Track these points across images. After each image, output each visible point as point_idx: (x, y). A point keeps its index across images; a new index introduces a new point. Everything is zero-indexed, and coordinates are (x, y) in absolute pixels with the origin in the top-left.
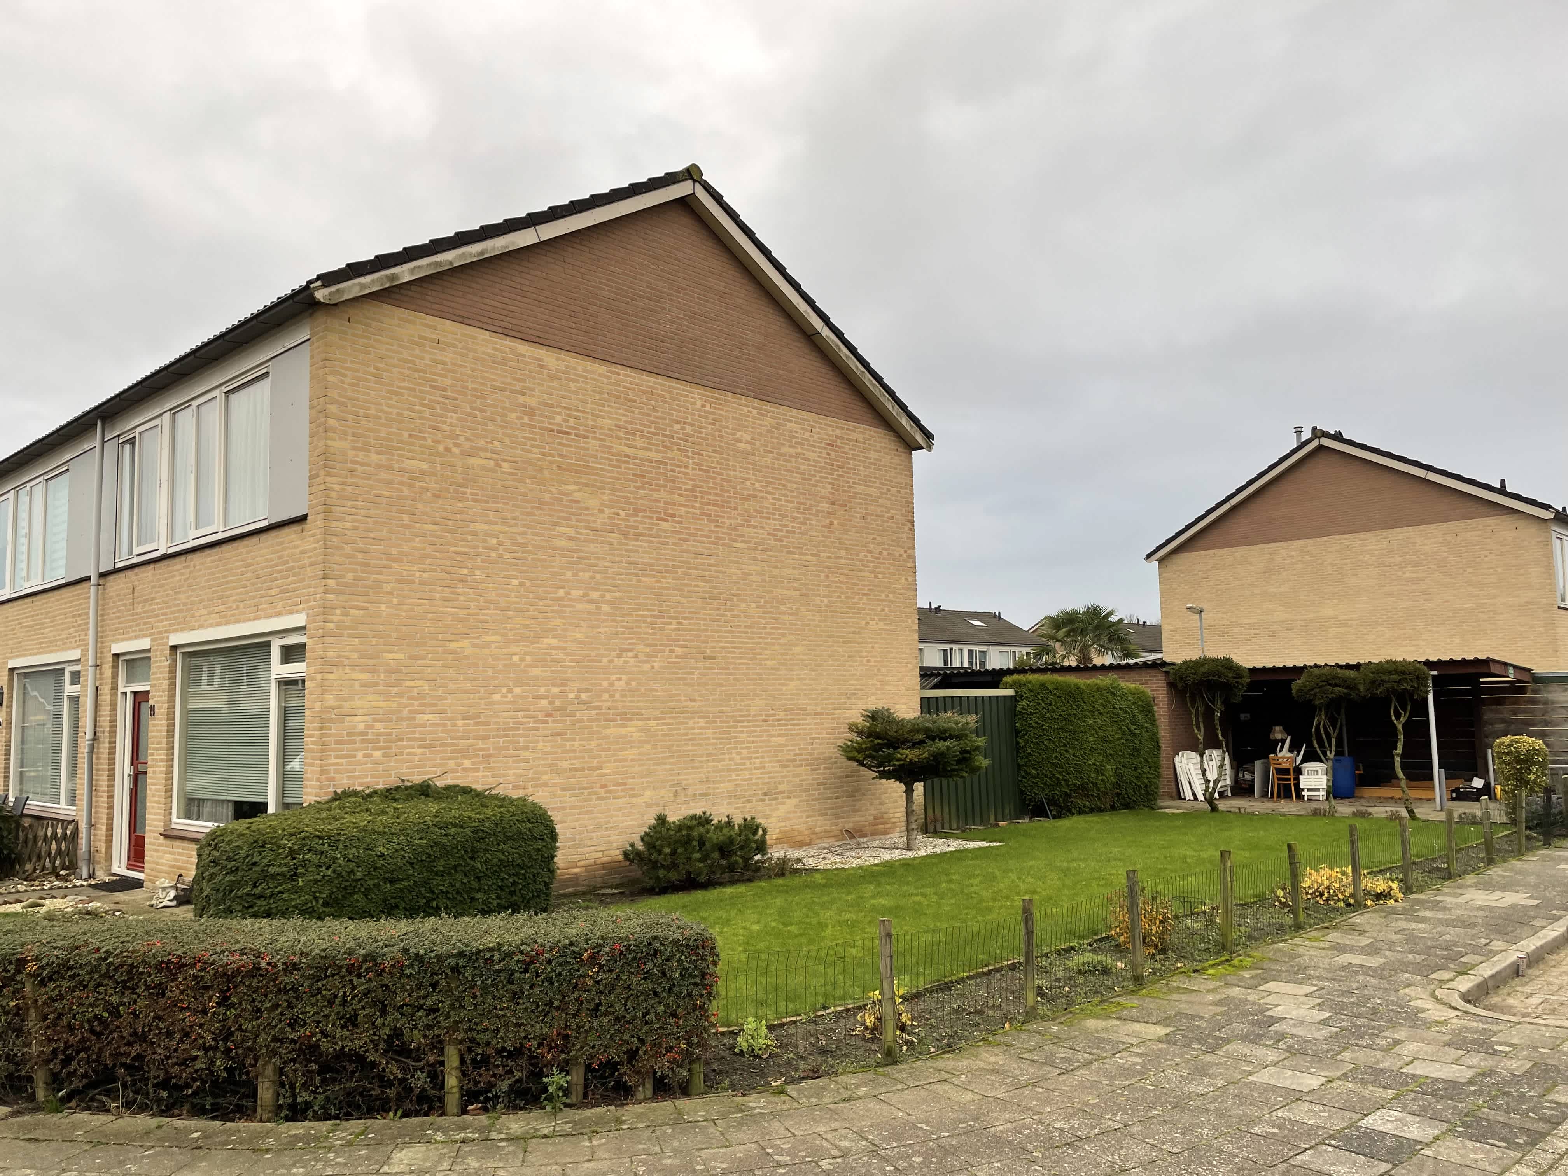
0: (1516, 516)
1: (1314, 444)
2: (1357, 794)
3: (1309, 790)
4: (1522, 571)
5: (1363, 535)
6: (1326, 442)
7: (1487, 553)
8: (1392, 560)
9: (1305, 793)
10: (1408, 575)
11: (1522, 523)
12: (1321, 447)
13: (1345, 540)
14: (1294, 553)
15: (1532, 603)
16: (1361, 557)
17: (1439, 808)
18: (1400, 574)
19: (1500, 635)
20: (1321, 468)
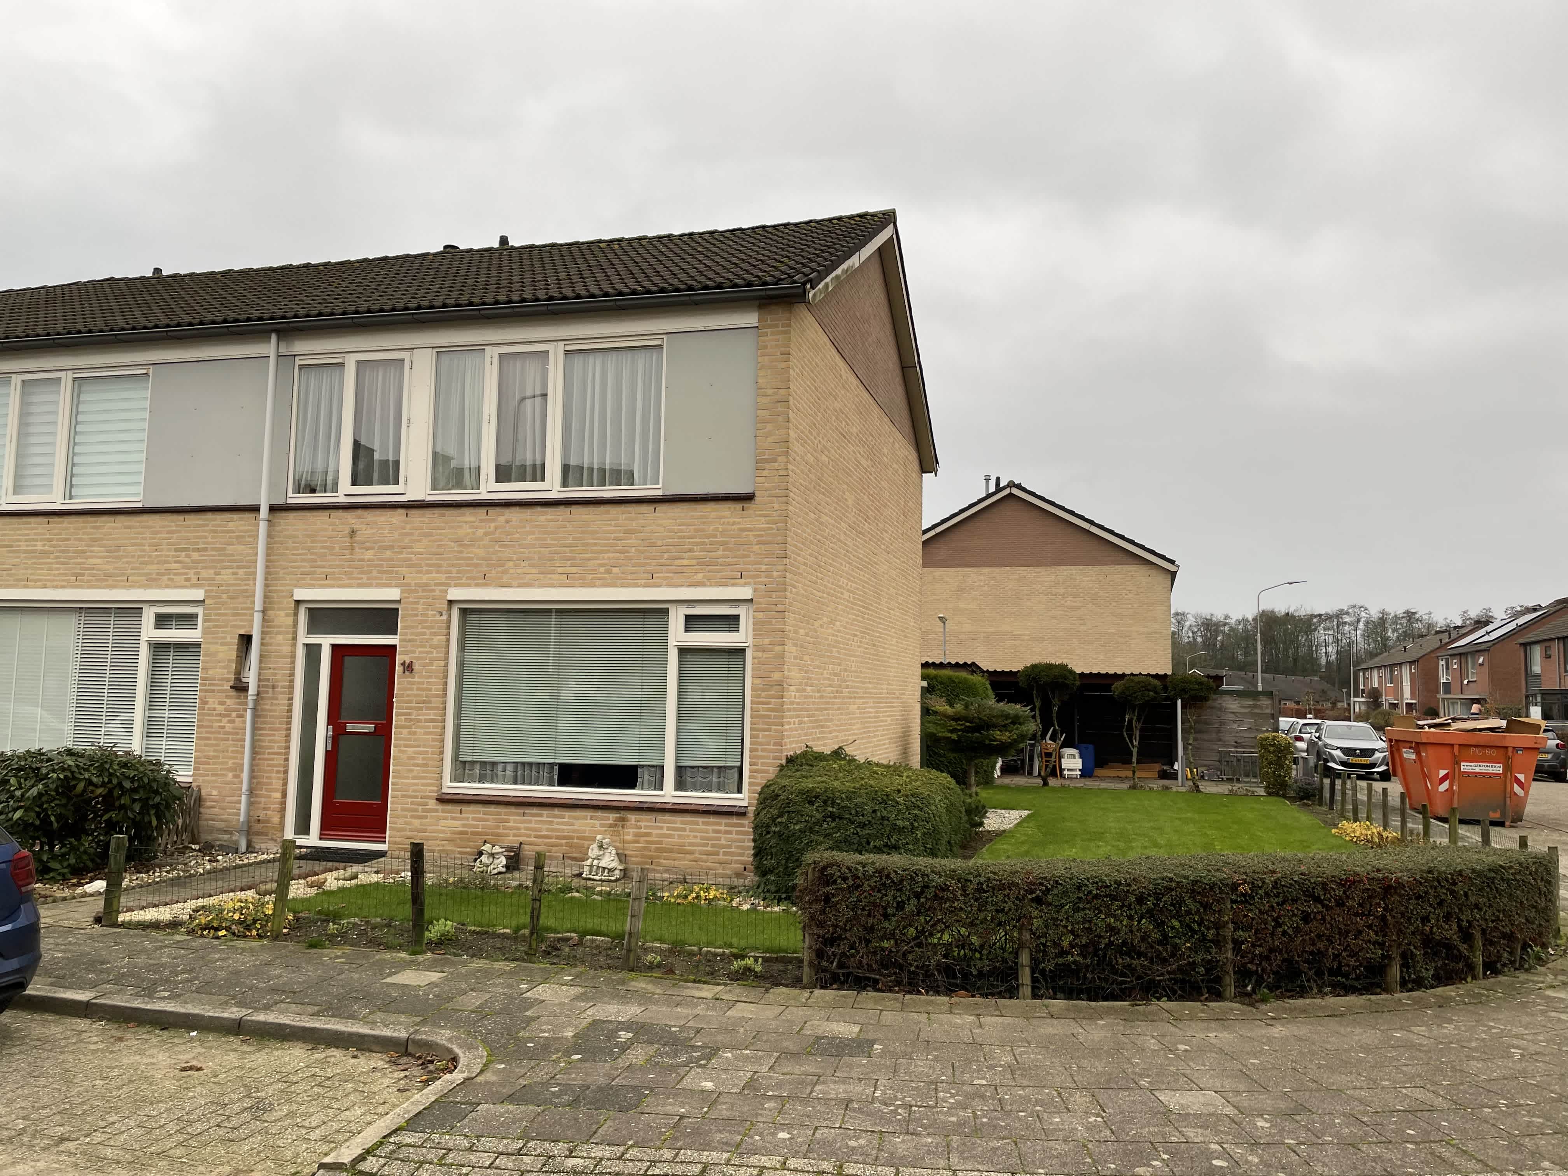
0: (1149, 567)
1: (1006, 492)
2: (1095, 774)
3: (1068, 770)
4: (1151, 608)
5: (1038, 569)
6: (1015, 491)
7: (1127, 592)
8: (1058, 591)
9: (1066, 772)
10: (1069, 603)
11: (1153, 572)
12: (1011, 495)
13: (1022, 571)
14: (982, 578)
15: (1156, 633)
16: (1034, 586)
17: (1180, 784)
18: (1062, 602)
19: (1132, 655)
20: (1009, 511)
